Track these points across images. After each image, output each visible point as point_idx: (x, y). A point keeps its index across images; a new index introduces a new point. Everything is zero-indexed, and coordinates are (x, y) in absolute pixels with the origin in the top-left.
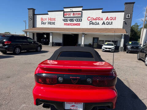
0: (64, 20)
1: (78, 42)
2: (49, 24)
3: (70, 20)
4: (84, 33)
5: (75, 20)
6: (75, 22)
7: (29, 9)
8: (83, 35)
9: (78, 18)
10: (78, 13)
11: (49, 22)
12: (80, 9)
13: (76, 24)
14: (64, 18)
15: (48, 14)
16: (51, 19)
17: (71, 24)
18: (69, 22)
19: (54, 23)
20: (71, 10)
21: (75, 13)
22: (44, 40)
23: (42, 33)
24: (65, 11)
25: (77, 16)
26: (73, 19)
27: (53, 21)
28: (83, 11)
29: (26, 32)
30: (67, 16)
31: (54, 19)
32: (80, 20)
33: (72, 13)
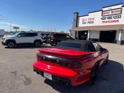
0: (102, 19)
1: (116, 38)
2: (89, 23)
3: (108, 18)
4: (121, 29)
5: (113, 17)
6: (113, 19)
7: (74, 13)
8: (120, 32)
9: (117, 15)
10: (117, 10)
11: (89, 22)
12: (120, 6)
13: (114, 21)
14: (102, 17)
15: (88, 15)
16: (90, 19)
17: (109, 22)
18: (107, 20)
19: (93, 22)
20: (109, 9)
21: (114, 10)
22: (84, 37)
23: (82, 31)
24: (104, 10)
25: (116, 13)
26: (111, 17)
27: (92, 21)
28: (123, 8)
29: (71, 31)
30: (106, 14)
31: (93, 19)
32: (119, 17)
33: (111, 11)
